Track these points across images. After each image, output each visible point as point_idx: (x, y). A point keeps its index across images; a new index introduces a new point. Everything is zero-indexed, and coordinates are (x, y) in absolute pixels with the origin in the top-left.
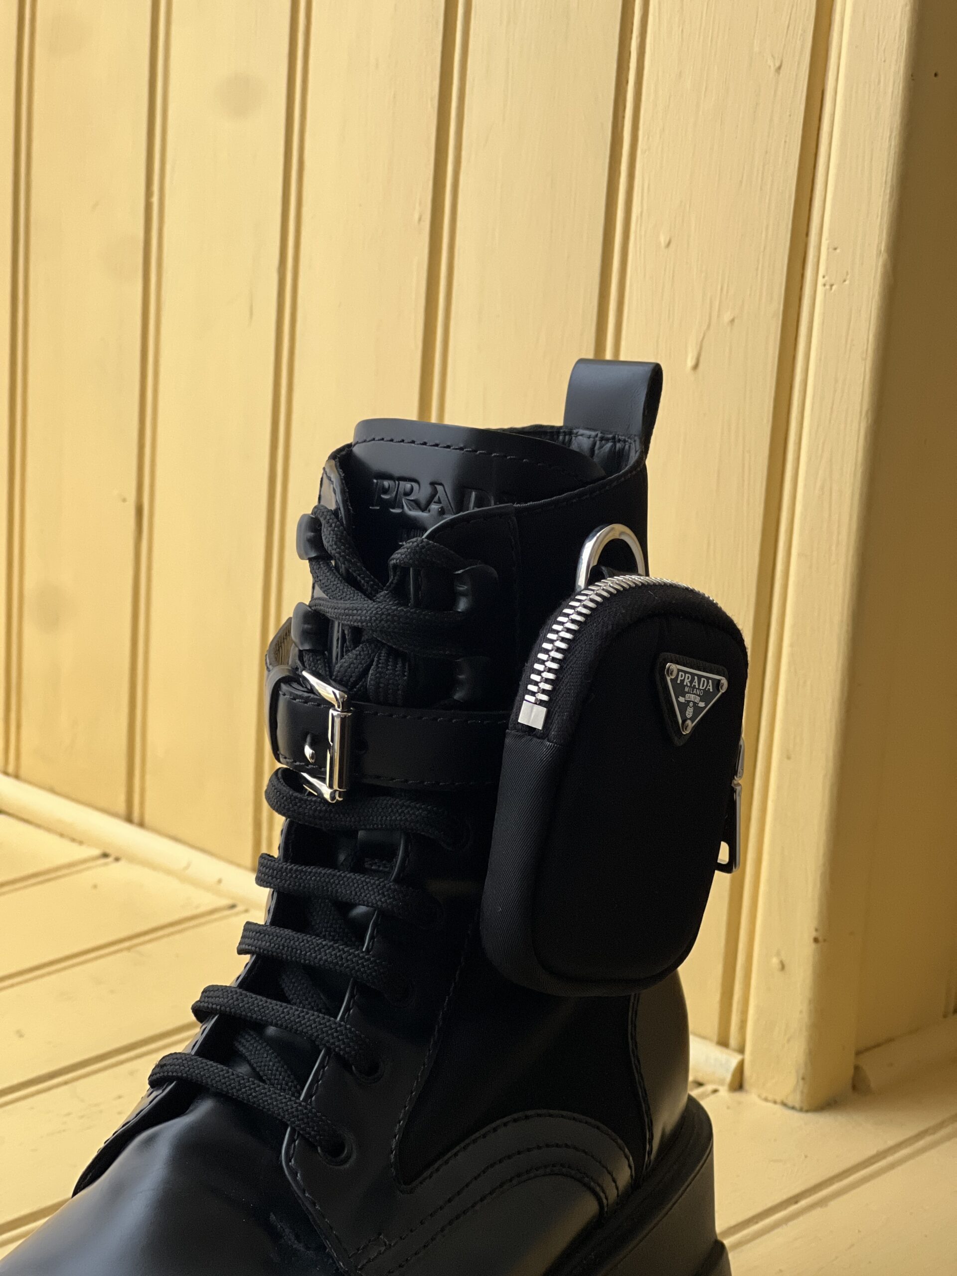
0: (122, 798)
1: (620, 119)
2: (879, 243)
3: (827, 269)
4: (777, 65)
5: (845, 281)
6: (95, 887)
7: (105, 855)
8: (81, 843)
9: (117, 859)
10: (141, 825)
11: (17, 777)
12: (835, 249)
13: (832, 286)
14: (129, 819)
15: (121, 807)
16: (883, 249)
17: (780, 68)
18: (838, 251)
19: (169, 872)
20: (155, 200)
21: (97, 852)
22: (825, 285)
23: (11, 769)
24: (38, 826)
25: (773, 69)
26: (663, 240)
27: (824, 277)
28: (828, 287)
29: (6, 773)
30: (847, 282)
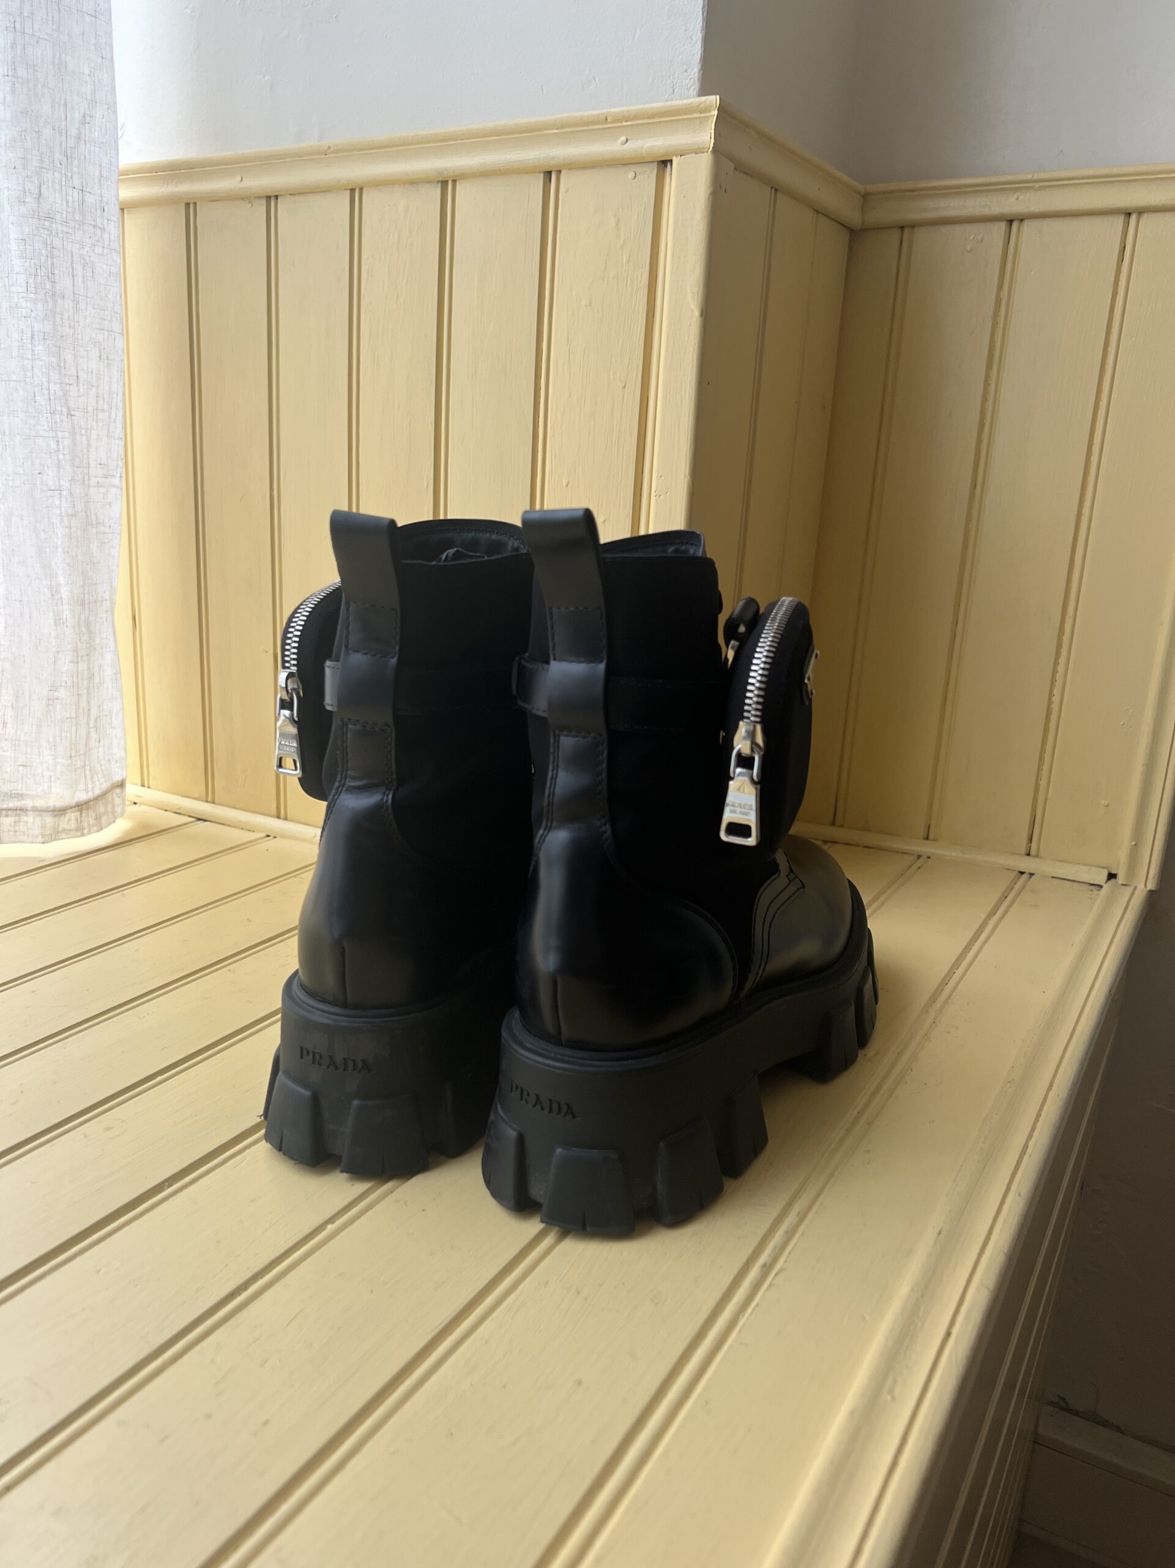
0: (274, 806)
1: (537, 423)
2: (685, 472)
3: (657, 487)
4: (624, 385)
5: (667, 493)
6: (267, 850)
7: (268, 836)
8: (254, 832)
9: (275, 837)
10: (286, 819)
11: (213, 803)
12: (661, 477)
13: (660, 496)
14: (279, 817)
15: (274, 812)
16: (687, 474)
17: (625, 386)
18: (663, 477)
19: (305, 840)
20: (275, 492)
21: (264, 835)
22: (656, 496)
23: (210, 799)
24: (229, 826)
25: (621, 388)
26: (564, 483)
27: (655, 492)
28: (658, 497)
29: (207, 801)
30: (668, 493)
